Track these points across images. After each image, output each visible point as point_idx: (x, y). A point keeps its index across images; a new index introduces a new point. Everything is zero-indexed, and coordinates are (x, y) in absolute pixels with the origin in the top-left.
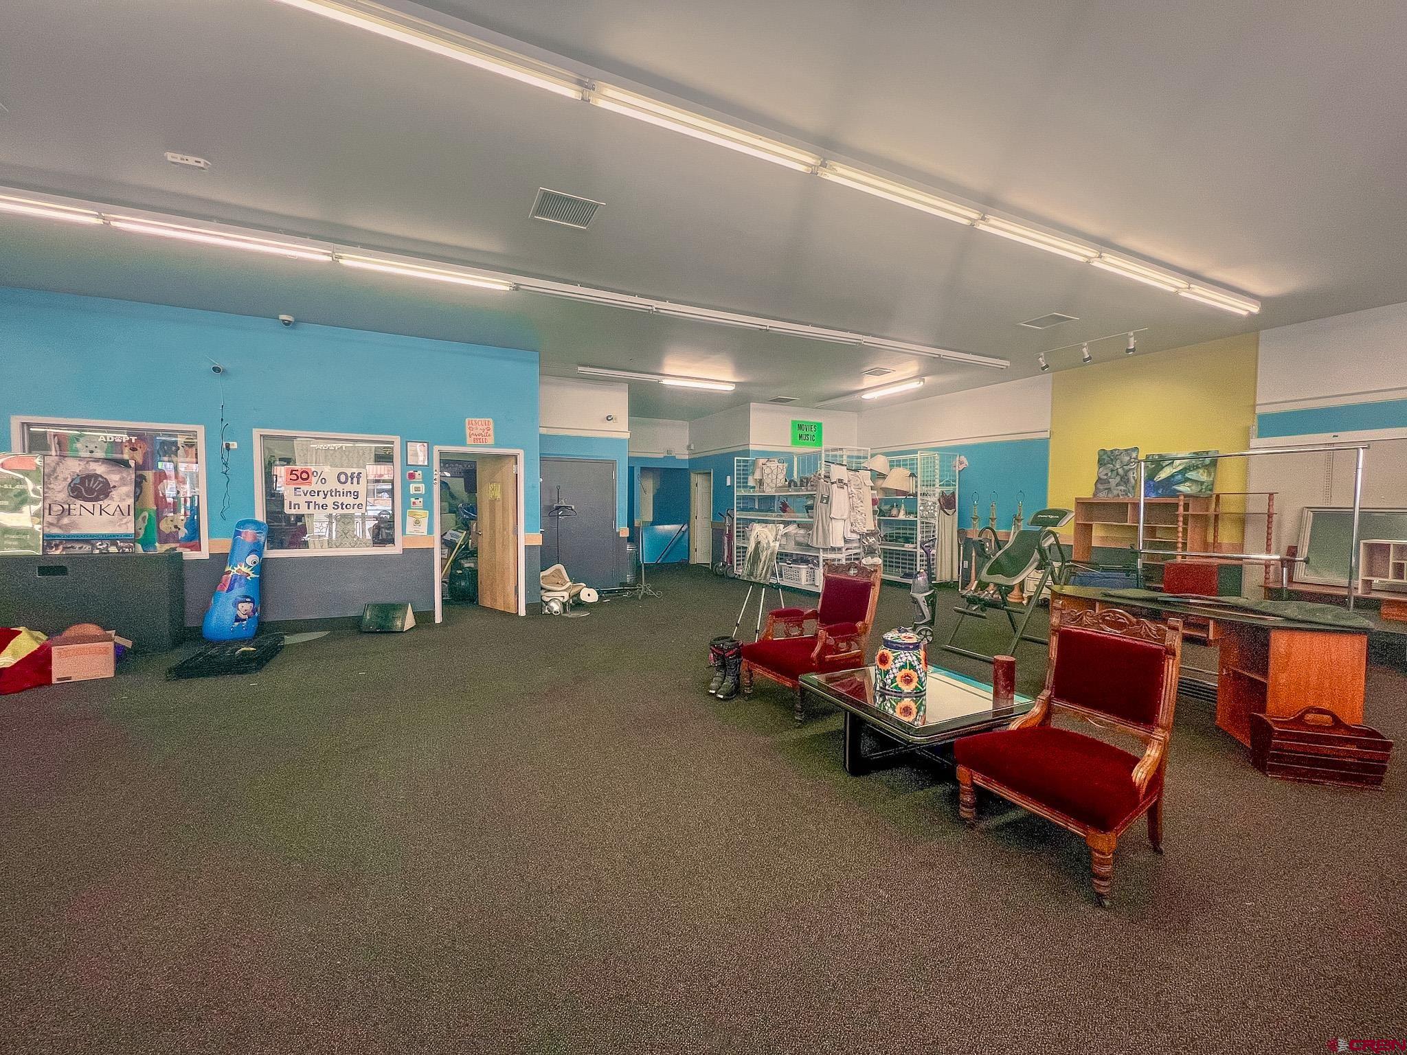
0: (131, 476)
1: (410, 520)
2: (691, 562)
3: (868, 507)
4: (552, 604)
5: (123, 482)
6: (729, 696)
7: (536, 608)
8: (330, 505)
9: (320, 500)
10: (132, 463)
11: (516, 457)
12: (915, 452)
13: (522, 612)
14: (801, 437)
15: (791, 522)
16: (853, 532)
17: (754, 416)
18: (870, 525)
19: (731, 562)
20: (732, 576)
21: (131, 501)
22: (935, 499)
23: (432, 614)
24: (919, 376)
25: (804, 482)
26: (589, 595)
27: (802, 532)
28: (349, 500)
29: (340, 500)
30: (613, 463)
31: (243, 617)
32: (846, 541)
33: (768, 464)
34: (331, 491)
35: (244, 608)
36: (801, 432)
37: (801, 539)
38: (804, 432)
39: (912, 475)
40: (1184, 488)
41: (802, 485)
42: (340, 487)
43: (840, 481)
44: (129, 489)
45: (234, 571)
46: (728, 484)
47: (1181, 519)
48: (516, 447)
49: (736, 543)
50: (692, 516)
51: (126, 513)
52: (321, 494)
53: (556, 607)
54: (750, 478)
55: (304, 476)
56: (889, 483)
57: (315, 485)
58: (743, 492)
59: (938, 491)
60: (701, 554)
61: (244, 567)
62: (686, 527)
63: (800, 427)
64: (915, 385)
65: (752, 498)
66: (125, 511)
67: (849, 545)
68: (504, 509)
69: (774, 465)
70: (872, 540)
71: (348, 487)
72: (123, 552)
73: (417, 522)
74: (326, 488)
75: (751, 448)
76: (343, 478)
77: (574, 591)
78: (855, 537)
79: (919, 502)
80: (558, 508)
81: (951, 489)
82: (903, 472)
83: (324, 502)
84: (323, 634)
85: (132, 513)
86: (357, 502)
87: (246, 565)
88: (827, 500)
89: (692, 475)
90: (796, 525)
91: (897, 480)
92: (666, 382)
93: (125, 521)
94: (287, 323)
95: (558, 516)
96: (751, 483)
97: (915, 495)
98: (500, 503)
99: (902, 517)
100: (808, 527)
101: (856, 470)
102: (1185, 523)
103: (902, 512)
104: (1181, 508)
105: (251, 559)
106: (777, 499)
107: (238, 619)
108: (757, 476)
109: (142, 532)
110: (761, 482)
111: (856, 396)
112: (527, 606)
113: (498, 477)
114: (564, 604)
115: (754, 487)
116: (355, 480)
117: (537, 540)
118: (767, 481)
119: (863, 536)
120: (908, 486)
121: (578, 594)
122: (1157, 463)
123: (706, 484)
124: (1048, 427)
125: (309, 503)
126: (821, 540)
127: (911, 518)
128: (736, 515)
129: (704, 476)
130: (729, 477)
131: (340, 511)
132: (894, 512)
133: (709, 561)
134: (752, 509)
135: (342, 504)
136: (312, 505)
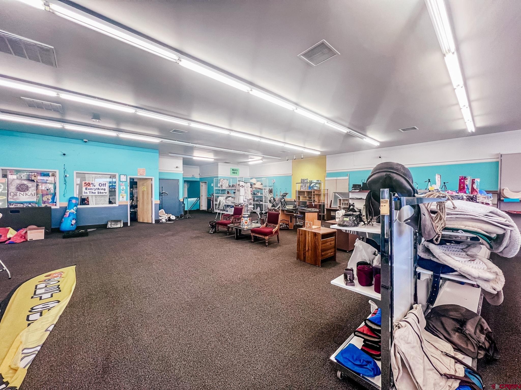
0: (35, 184)
1: (121, 197)
2: (201, 209)
3: (250, 193)
4: (163, 220)
5: (33, 186)
6: (214, 233)
7: (158, 221)
8: (97, 193)
9: (93, 191)
10: (35, 181)
11: (152, 179)
12: (262, 178)
13: (154, 222)
14: (233, 173)
15: (230, 197)
16: (246, 199)
17: (219, 167)
18: (250, 197)
19: (213, 208)
20: (213, 212)
21: (35, 192)
22: (267, 190)
23: (127, 223)
24: (262, 159)
25: (233, 186)
26: (173, 217)
27: (233, 199)
28: (103, 191)
29: (100, 191)
30: (178, 180)
31: (73, 224)
32: (244, 201)
33: (224, 181)
34: (97, 189)
35: (74, 222)
36: (233, 171)
37: (232, 201)
38: (234, 171)
39: (262, 184)
40: (315, 188)
41: (233, 187)
42: (99, 188)
43: (242, 186)
44: (35, 188)
45: (70, 211)
46: (212, 186)
47: (313, 195)
48: (152, 176)
49: (214, 203)
50: (201, 196)
51: (33, 195)
52: (94, 189)
53: (164, 220)
54: (219, 184)
55: (89, 184)
56: (256, 186)
57: (91, 187)
58: (217, 188)
59: (268, 188)
60: (204, 207)
61: (73, 210)
62: (199, 198)
63: (233, 170)
64: (261, 161)
65: (219, 190)
66: (33, 194)
67: (245, 203)
68: (148, 194)
69: (225, 181)
70: (251, 201)
71: (102, 187)
72: (33, 206)
73: (123, 197)
74: (95, 188)
75: (219, 175)
76: (100, 185)
77: (169, 216)
78: (246, 200)
79: (263, 191)
80: (162, 193)
81: (271, 188)
82: (259, 183)
83: (95, 191)
84: (95, 229)
85: (36, 195)
86: (105, 191)
87: (74, 209)
88: (239, 190)
89: (201, 183)
90: (231, 197)
91: (258, 185)
92: (194, 158)
93: (33, 197)
94: (86, 142)
95: (162, 195)
96: (219, 186)
97: (262, 189)
98: (146, 192)
99: (259, 195)
100: (234, 198)
101: (246, 183)
102: (314, 195)
103: (259, 194)
104: (313, 192)
105: (75, 208)
106: (226, 190)
107: (72, 225)
108: (221, 184)
109: (37, 201)
110: (222, 186)
111: (247, 163)
112: (155, 220)
113: (145, 184)
114: (166, 220)
115: (220, 187)
116: (104, 185)
117: (158, 202)
118: (223, 185)
119: (249, 200)
120: (260, 187)
121: (170, 217)
122: (311, 183)
123: (205, 185)
124: (291, 173)
125: (90, 192)
126: (237, 201)
127: (262, 195)
128: (215, 195)
129: (205, 183)
130: (212, 184)
131: (100, 194)
132: (258, 194)
133: (206, 209)
134: (219, 193)
135: (100, 192)
136: (91, 193)
